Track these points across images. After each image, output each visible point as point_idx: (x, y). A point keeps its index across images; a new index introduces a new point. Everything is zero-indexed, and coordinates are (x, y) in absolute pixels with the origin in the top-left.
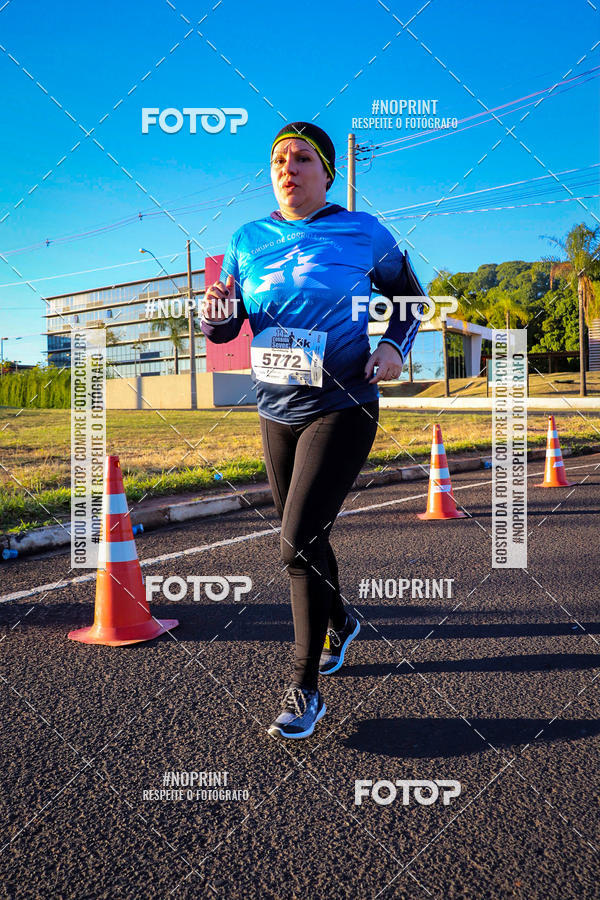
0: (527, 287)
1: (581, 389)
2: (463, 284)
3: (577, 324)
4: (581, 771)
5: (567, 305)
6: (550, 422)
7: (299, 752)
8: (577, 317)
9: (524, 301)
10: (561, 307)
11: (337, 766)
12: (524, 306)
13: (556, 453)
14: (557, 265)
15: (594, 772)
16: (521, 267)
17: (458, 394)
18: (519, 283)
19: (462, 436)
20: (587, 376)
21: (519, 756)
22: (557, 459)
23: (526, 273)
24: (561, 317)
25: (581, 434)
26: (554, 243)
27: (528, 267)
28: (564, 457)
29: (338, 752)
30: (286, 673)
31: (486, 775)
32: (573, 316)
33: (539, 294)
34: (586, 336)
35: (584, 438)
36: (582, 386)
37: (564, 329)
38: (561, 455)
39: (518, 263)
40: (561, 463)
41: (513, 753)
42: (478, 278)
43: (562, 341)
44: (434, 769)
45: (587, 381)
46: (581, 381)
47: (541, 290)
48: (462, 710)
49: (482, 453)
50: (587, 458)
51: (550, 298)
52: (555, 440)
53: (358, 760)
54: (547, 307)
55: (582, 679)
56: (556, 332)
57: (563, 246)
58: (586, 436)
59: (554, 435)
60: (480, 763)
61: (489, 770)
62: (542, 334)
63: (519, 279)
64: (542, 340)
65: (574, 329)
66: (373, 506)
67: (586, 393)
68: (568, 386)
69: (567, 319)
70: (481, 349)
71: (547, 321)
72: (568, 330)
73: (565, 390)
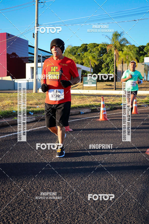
0: (98, 52)
1: (114, 88)
2: (76, 50)
3: (113, 66)
4: (105, 218)
5: (111, 59)
6: (102, 99)
7: (7, 217)
8: (114, 63)
9: (96, 57)
10: (108, 60)
11: (21, 222)
12: (96, 59)
13: (104, 109)
14: (107, 45)
15: (110, 218)
16: (95, 45)
17: (73, 88)
18: (95, 51)
19: (73, 103)
20: (116, 83)
21: (85, 214)
22: (104, 111)
23: (97, 47)
24: (109, 63)
25: (113, 103)
26: (107, 37)
27: (98, 45)
28: (107, 111)
29: (22, 216)
30: (5, 188)
31: (73, 221)
32: (112, 63)
33: (101, 55)
34: (116, 70)
35: (114, 104)
36: (114, 86)
37: (109, 67)
38: (105, 110)
39: (95, 44)
40: (106, 113)
41: (83, 213)
42: (81, 49)
43: (108, 71)
44: (56, 220)
45: (116, 85)
46: (114, 85)
47: (102, 53)
48: (67, 198)
49: (80, 109)
50: (115, 111)
51: (104, 56)
52: (103, 105)
53: (29, 219)
54: (104, 59)
55: (108, 186)
56: (107, 68)
57: (110, 39)
58: (115, 104)
59: (103, 103)
60: (72, 217)
61: (74, 219)
62: (102, 69)
63: (95, 49)
64: (102, 71)
65: (112, 67)
66: (41, 127)
67: (116, 89)
68: (110, 86)
69: (110, 64)
70: (81, 73)
71: (104, 64)
72: (110, 67)
73: (109, 88)
